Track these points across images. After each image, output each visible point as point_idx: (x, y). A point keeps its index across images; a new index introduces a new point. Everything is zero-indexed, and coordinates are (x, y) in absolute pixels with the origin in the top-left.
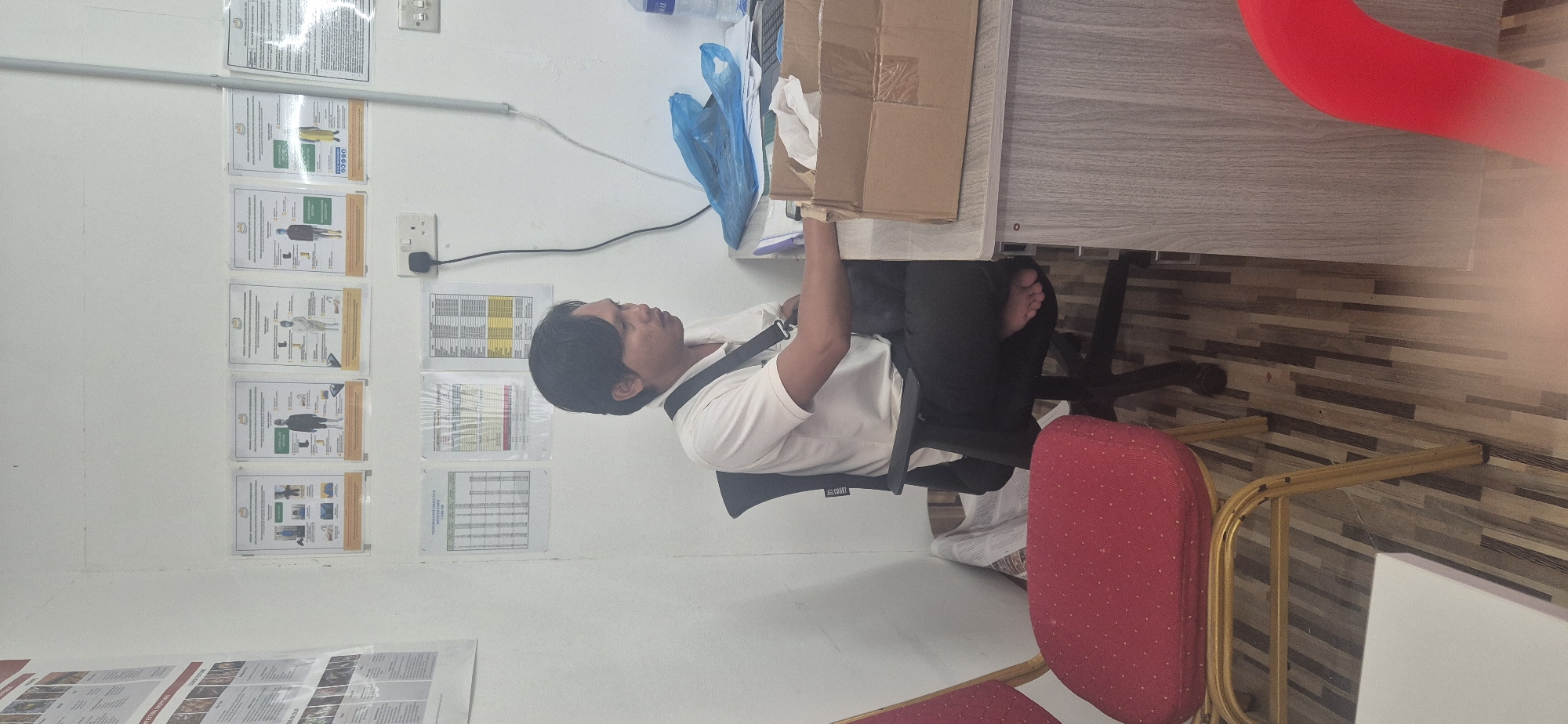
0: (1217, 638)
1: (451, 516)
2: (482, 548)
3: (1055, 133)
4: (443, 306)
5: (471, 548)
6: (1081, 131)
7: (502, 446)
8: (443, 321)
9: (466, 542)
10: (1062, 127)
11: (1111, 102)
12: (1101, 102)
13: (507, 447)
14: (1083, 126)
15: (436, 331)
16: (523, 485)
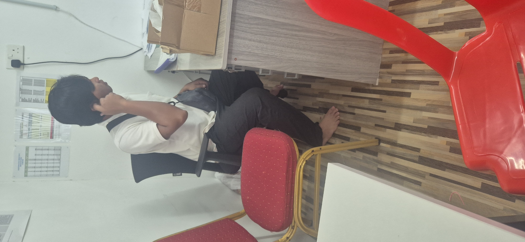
0: (297, 201)
1: (27, 163)
2: (40, 176)
3: (250, 28)
4: (26, 81)
5: (35, 176)
6: (258, 28)
7: (50, 137)
8: (25, 87)
9: (33, 173)
10: (252, 26)
11: (269, 20)
12: (265, 19)
13: (52, 137)
14: (259, 27)
15: (22, 91)
16: (58, 152)
